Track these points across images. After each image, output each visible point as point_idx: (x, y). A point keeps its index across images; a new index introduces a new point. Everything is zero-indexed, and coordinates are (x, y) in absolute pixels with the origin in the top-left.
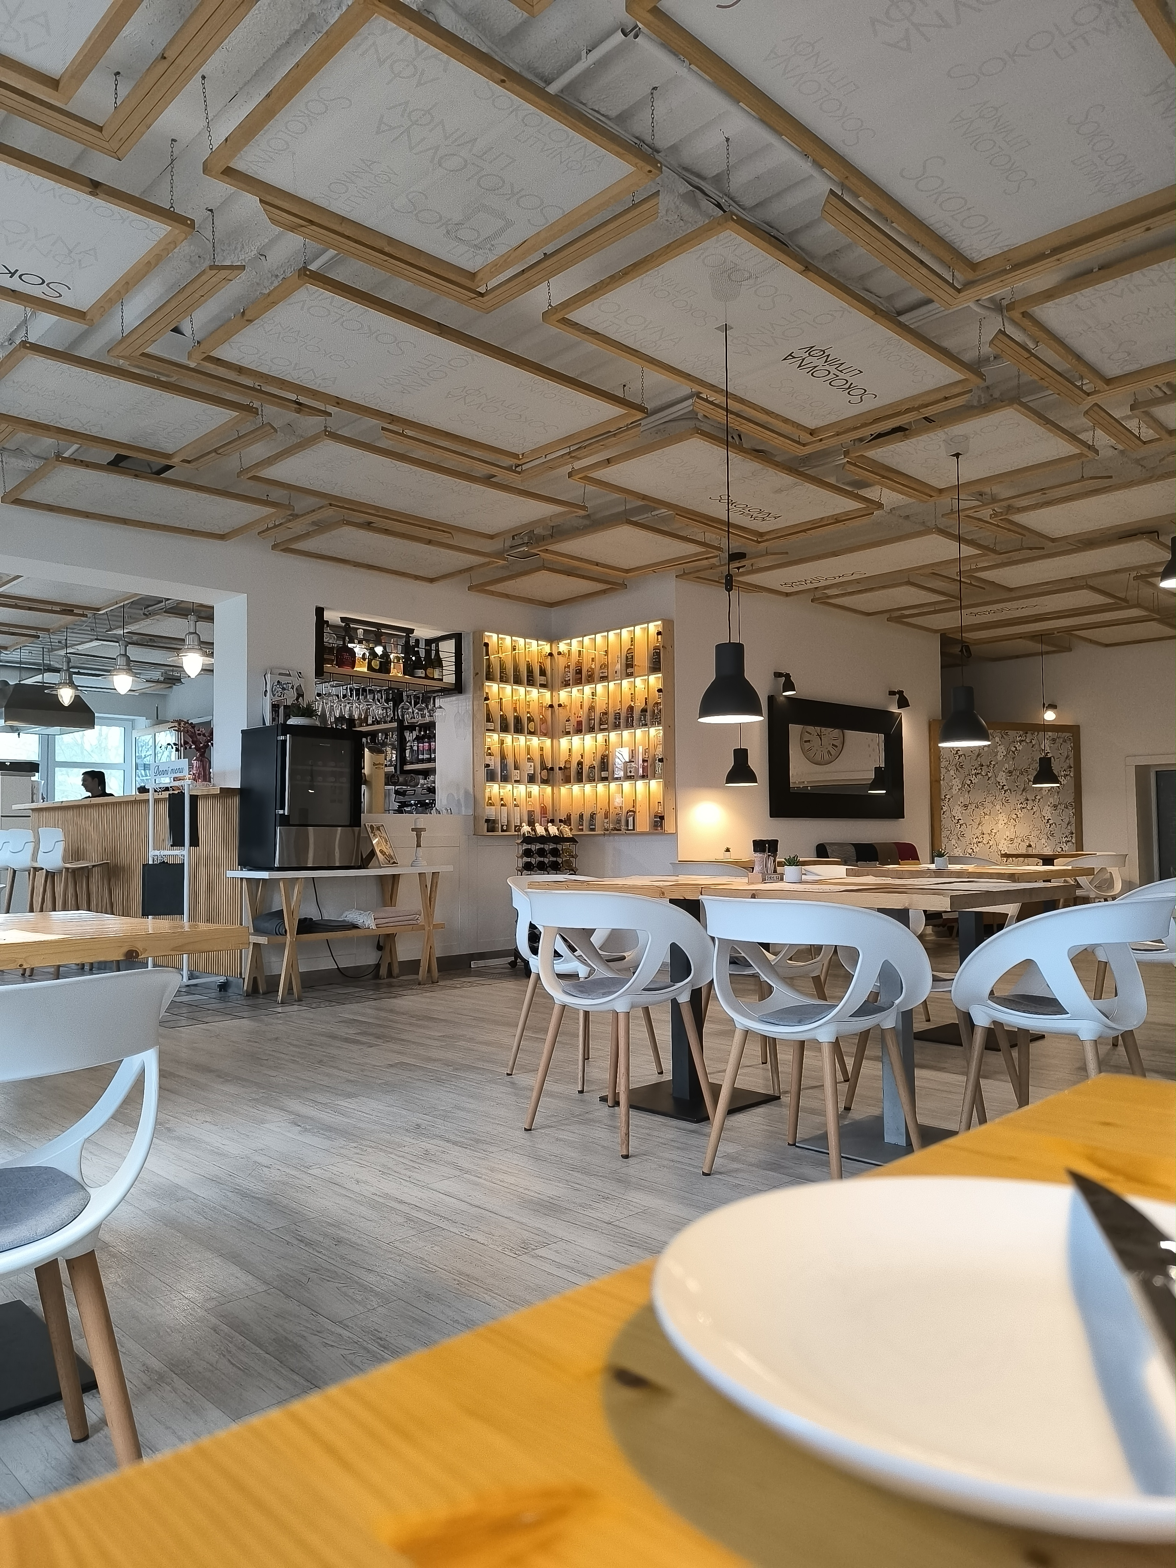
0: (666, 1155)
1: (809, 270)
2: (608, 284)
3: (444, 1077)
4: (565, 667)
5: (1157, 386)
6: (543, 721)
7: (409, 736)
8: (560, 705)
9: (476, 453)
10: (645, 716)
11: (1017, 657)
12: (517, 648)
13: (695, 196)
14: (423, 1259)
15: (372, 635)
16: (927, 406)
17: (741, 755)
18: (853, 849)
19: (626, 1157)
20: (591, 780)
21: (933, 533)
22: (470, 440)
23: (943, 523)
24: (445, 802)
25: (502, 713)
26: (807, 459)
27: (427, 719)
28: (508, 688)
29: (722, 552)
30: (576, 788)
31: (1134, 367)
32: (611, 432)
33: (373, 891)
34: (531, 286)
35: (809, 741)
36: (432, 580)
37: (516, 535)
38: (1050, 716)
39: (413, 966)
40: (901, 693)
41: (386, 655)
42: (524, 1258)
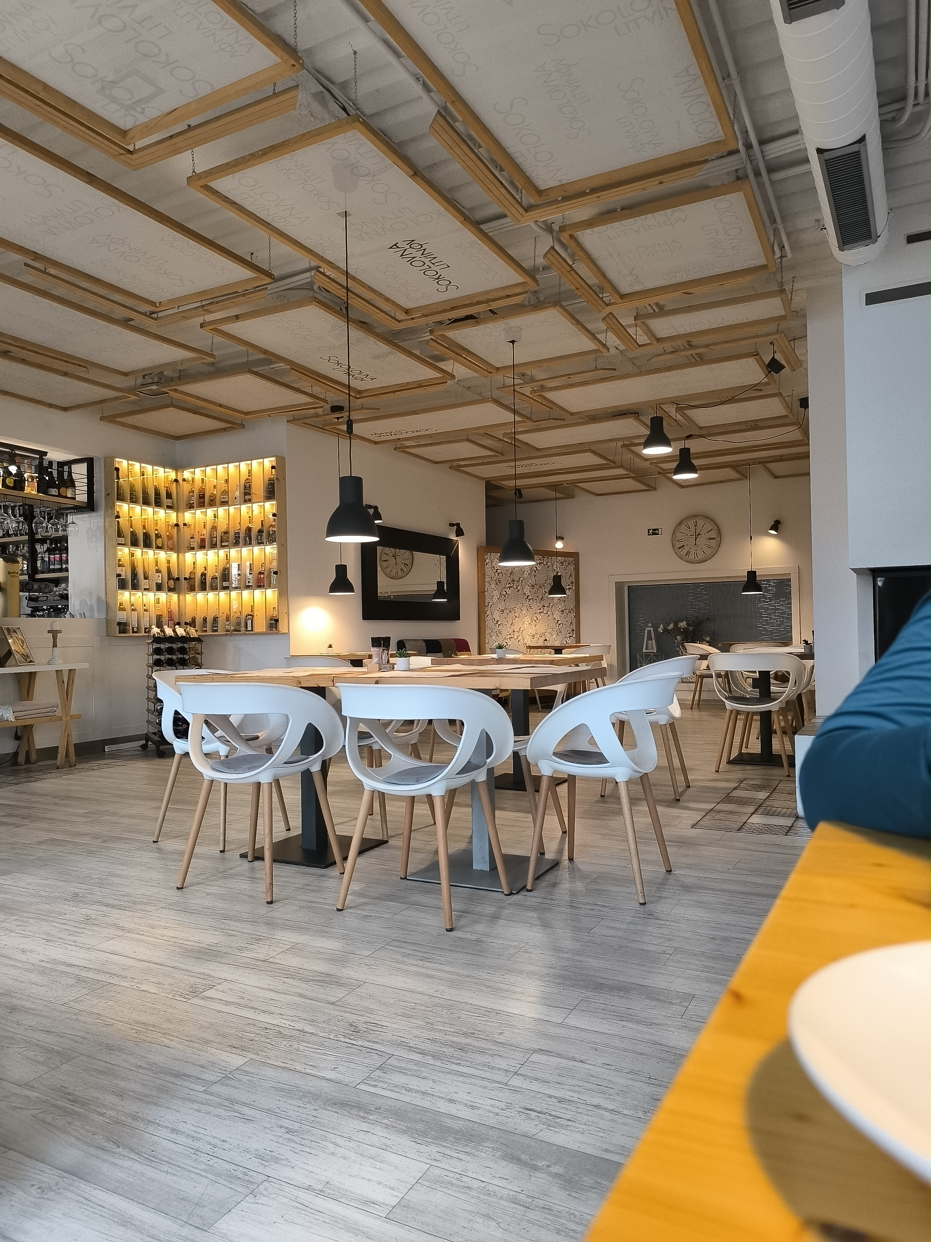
0: (304, 897)
1: (416, 175)
2: (248, 161)
3: (93, 849)
4: (189, 492)
5: (649, 305)
6: (170, 538)
7: (40, 548)
8: (185, 525)
9: (117, 297)
10: (261, 536)
11: (537, 501)
12: (145, 473)
13: (323, 97)
14: (99, 1014)
15: (6, 456)
16: (494, 300)
17: (341, 570)
18: (424, 644)
19: (271, 903)
20: (214, 588)
21: (489, 401)
22: (111, 285)
23: (496, 394)
24: (77, 607)
25: (132, 530)
26: (398, 334)
27: (61, 533)
28: (137, 509)
29: (327, 403)
30: (200, 596)
31: (638, 288)
32: (237, 292)
33: (11, 689)
34: (178, 151)
35: (386, 561)
36: (65, 409)
37: (146, 375)
38: (559, 545)
39: (51, 753)
40: (458, 525)
41: (20, 474)
42: (194, 1001)
